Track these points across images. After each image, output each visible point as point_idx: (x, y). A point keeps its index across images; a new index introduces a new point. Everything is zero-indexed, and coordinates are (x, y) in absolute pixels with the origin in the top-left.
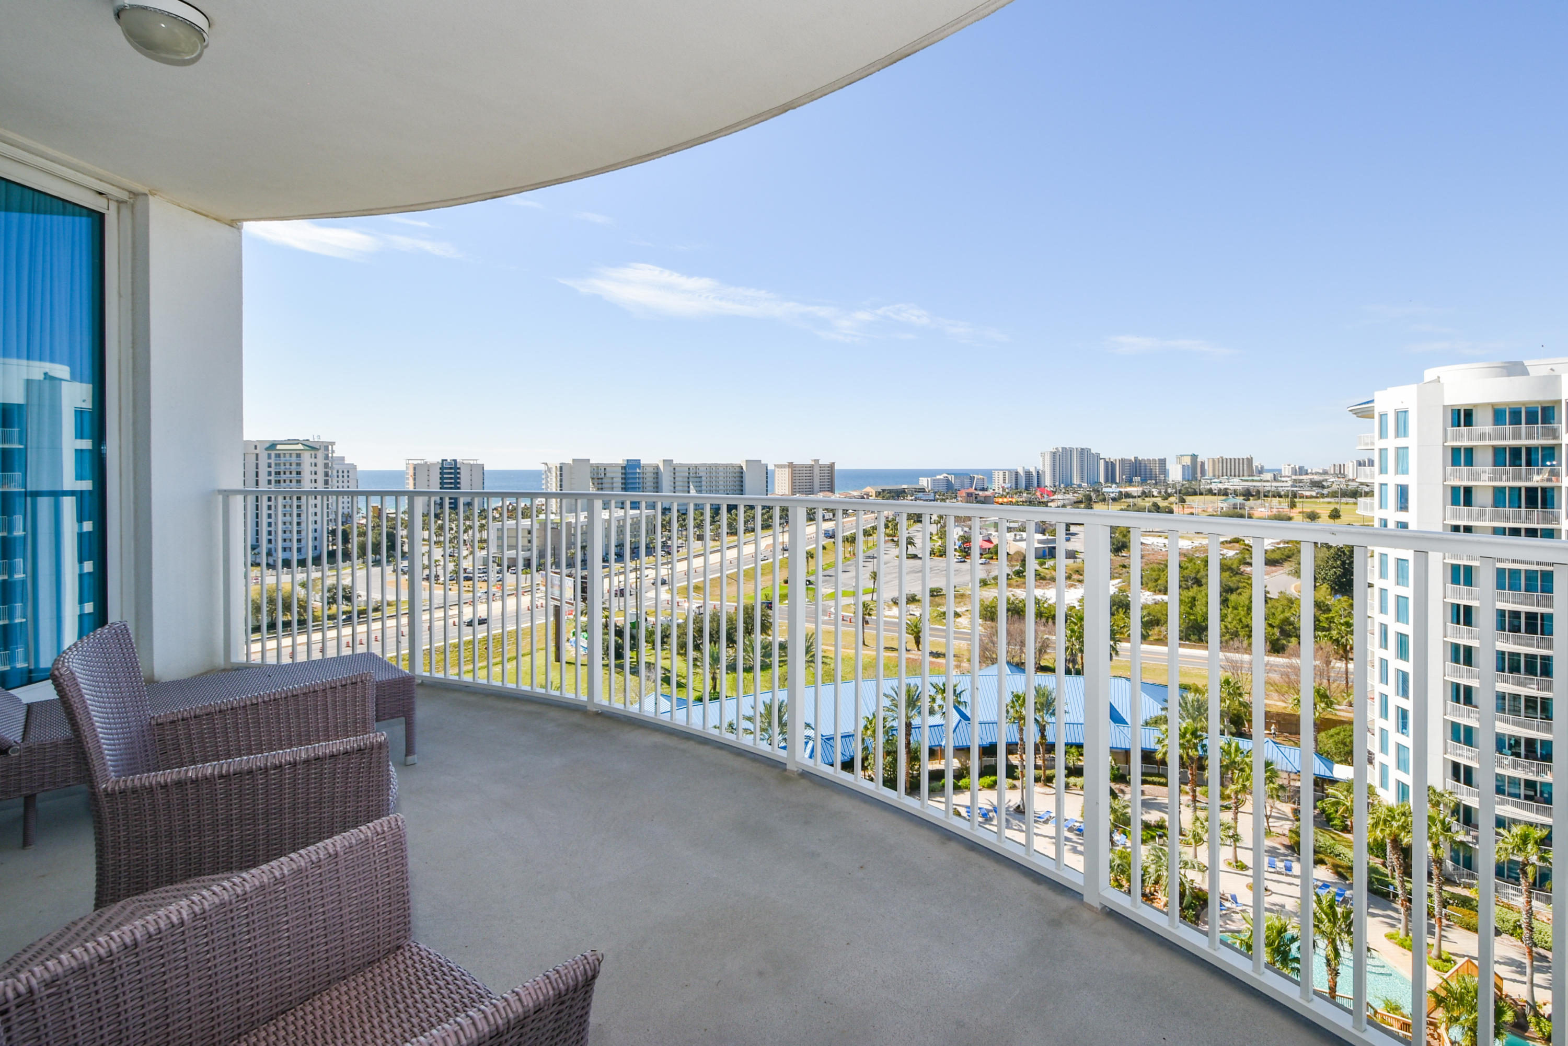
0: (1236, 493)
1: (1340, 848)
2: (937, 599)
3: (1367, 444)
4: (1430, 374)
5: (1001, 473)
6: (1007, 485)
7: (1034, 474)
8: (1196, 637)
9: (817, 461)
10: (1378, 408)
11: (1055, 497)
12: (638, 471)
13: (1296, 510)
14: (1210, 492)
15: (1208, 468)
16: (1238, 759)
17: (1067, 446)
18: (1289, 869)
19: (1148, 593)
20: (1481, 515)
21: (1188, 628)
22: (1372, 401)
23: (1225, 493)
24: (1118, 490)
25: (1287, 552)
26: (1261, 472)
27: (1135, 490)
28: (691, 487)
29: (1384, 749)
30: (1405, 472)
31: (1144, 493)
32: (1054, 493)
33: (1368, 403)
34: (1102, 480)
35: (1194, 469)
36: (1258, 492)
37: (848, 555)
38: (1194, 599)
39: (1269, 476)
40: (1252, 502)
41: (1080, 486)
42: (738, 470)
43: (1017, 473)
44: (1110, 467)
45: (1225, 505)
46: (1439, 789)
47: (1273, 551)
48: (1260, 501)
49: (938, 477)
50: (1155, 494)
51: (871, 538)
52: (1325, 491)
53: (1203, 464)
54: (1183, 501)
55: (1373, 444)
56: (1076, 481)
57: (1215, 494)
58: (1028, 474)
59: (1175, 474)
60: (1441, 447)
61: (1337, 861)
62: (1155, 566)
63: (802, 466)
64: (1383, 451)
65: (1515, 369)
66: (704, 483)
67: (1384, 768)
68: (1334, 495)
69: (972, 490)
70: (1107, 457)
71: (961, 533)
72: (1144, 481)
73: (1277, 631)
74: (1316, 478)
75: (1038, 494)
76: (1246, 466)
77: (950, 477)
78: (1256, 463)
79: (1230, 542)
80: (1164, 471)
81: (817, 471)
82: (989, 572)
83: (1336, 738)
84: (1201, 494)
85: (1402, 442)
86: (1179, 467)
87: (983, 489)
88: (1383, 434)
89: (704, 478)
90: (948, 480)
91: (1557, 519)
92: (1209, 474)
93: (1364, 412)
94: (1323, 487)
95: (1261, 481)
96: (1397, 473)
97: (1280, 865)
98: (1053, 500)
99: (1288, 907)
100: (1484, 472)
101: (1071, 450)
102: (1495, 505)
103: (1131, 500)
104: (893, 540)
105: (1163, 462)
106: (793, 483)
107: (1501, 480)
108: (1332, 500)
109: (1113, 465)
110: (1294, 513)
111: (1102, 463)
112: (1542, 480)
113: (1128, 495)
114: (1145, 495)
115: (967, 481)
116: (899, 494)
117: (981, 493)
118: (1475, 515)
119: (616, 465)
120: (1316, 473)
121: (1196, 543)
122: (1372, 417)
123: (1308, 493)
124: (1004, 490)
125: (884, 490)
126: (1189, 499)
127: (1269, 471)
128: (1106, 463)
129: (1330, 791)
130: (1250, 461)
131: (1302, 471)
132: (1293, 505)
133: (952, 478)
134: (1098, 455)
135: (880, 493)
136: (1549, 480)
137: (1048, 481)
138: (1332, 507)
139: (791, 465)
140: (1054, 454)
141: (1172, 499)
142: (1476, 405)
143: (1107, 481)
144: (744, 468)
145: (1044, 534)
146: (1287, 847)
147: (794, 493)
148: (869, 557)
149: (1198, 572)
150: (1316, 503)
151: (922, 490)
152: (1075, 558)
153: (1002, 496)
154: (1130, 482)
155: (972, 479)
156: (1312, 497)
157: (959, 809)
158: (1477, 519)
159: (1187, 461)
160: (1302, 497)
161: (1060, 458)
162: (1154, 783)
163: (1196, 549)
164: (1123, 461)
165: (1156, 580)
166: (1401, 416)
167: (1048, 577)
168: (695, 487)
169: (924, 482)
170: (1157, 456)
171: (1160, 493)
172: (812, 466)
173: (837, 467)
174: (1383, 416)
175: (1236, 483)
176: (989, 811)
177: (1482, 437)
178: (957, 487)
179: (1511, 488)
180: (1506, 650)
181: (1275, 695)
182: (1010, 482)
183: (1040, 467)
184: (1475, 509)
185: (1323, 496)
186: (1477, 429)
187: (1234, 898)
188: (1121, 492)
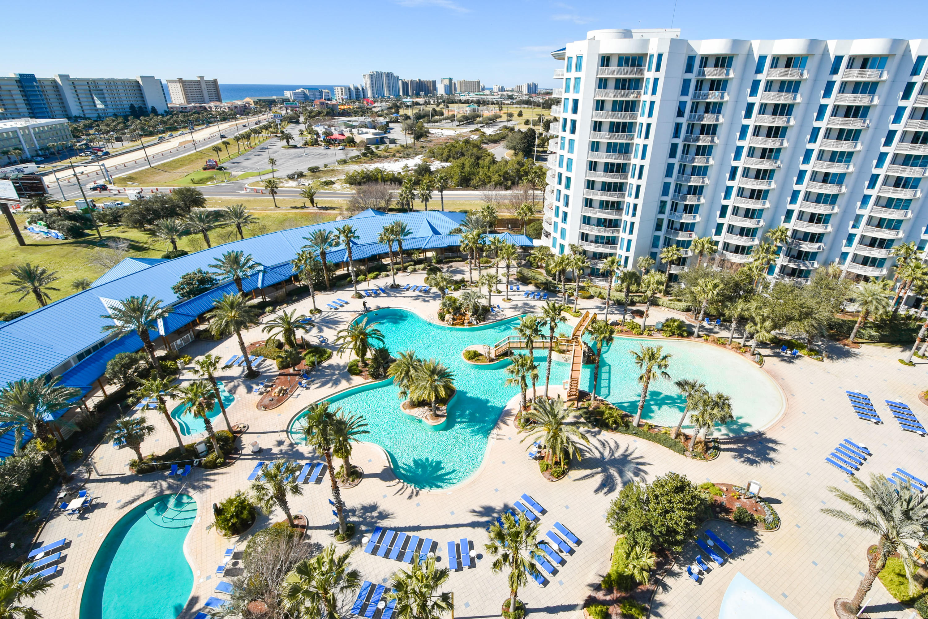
0: (473, 102)
1: (538, 276)
2: (317, 174)
3: (559, 75)
4: (590, 34)
5: (339, 88)
6: (345, 97)
7: (360, 89)
8: (465, 185)
9: (202, 78)
10: (568, 53)
11: (376, 105)
12: (35, 84)
13: (502, 112)
14: (460, 102)
15: (458, 86)
16: (499, 245)
17: (379, 71)
18: (518, 289)
19: (438, 162)
20: (607, 116)
21: (461, 180)
22: (564, 49)
23: (468, 102)
24: (411, 100)
25: (501, 136)
26: (484, 89)
27: (421, 100)
28: (95, 98)
29: (555, 230)
30: (578, 92)
31: (426, 102)
32: (375, 102)
33: (562, 50)
34: (401, 94)
35: (450, 88)
36: (484, 102)
37: (247, 148)
38: (463, 164)
39: (487, 92)
40: (481, 108)
41: (389, 98)
42: (134, 84)
43: (349, 89)
44: (405, 84)
45: (468, 109)
46: (576, 245)
47: (495, 135)
48: (485, 107)
49: (297, 91)
50: (432, 103)
51: (260, 135)
52: (514, 101)
53: (455, 84)
54: (448, 107)
55: (563, 75)
56: (386, 94)
57: (463, 103)
58: (357, 89)
59: (441, 90)
60: (595, 78)
61: (537, 281)
62: (440, 146)
63: (191, 81)
64: (568, 79)
65: (627, 34)
66: (106, 95)
67: (554, 239)
68: (519, 103)
69: (323, 100)
70: (403, 79)
71: (324, 130)
72: (426, 95)
73: (502, 178)
74: (510, 93)
75: (365, 103)
76: (475, 86)
77: (305, 91)
78: (481, 84)
79: (474, 131)
80: (435, 88)
81: (204, 86)
82: (346, 155)
83: (534, 228)
84: (456, 103)
85: (578, 75)
86: (443, 86)
87: (329, 100)
88: (569, 70)
89: (105, 91)
90: (304, 93)
91: (636, 117)
92: (458, 91)
93: (559, 56)
94: (513, 99)
95: (484, 95)
96: (574, 92)
97: (515, 288)
98: (374, 107)
99: (520, 305)
100: (611, 92)
101: (382, 73)
102: (613, 110)
103: (419, 107)
104: (276, 136)
105: (434, 82)
106: (186, 95)
107: (616, 97)
108: (518, 106)
109: (407, 84)
110: (502, 113)
111: (400, 82)
112: (633, 97)
113: (417, 104)
114: (426, 103)
115: (318, 94)
116: (271, 103)
117: (329, 102)
118: (604, 115)
119: (10, 79)
120: (509, 91)
121: (458, 132)
122: (564, 59)
123: (506, 102)
124: (343, 100)
125: (260, 100)
126: (450, 105)
127: (488, 89)
128: (403, 83)
129: (532, 252)
130: (478, 82)
131: (502, 89)
132: (501, 109)
133: (307, 91)
134: (398, 77)
135: (257, 102)
136: (637, 97)
137: (369, 95)
138: (519, 110)
139: (180, 81)
140: (371, 76)
141: (441, 106)
142: (612, 55)
143: (404, 95)
144: (141, 82)
145: (375, 129)
146: (515, 279)
147: (189, 103)
148: (263, 148)
149: (462, 149)
150: (511, 108)
151: (288, 100)
152: (395, 143)
153: (342, 104)
154: (418, 95)
155: (321, 93)
156: (508, 104)
157: (361, 292)
158: (605, 118)
159: (447, 82)
160: (504, 104)
161: (376, 78)
162: (456, 261)
163: (458, 135)
164: (412, 82)
165: (442, 155)
166: (579, 58)
167: (382, 155)
168: (99, 98)
169: (288, 94)
170: (431, 80)
171: (434, 102)
172: (198, 82)
173: (219, 82)
174: (570, 59)
175: (472, 97)
176: (377, 290)
177: (612, 73)
178: (311, 98)
179: (620, 101)
181: (506, 211)
182: (346, 95)
183: (364, 85)
184: (604, 112)
185: (513, 104)
186: (611, 68)
187: (498, 306)
188: (413, 102)
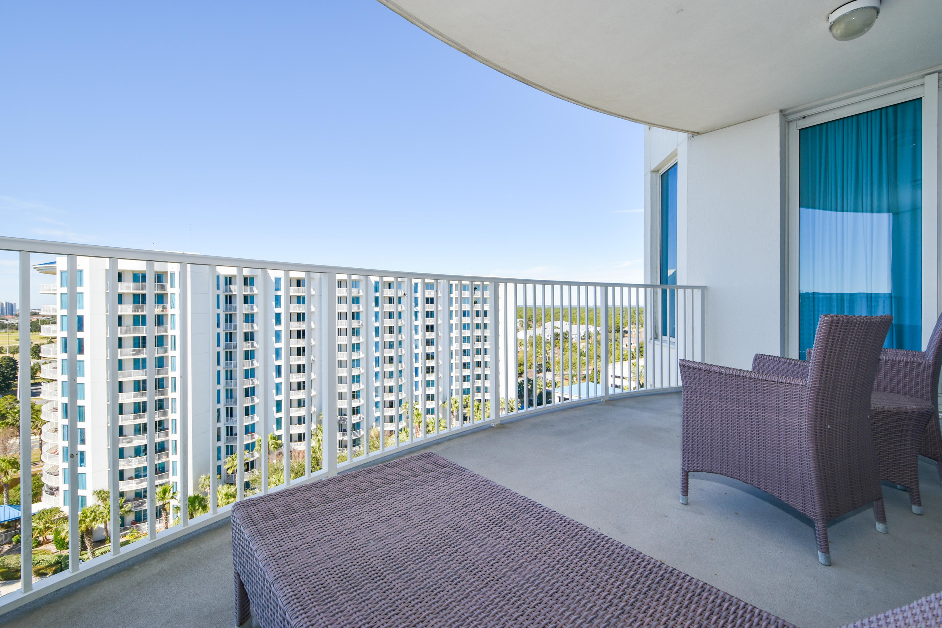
3: (50, 290)
10: (60, 267)
20: (128, 331)
22: (55, 263)
30: (81, 308)
33: (51, 263)
46: (106, 489)
55: (55, 290)
60: (105, 293)
64: (63, 296)
85: (77, 290)
91: (166, 331)
93: (48, 270)
100: (129, 307)
102: (135, 324)
107: (138, 311)
112: (159, 311)
118: (124, 330)
122: (55, 273)
136: (162, 311)
142: (124, 271)
158: (126, 333)
166: (77, 273)
174: (64, 273)
177: (128, 288)
179: (143, 316)
180: (141, 401)
184: (123, 328)
186: (124, 284)
